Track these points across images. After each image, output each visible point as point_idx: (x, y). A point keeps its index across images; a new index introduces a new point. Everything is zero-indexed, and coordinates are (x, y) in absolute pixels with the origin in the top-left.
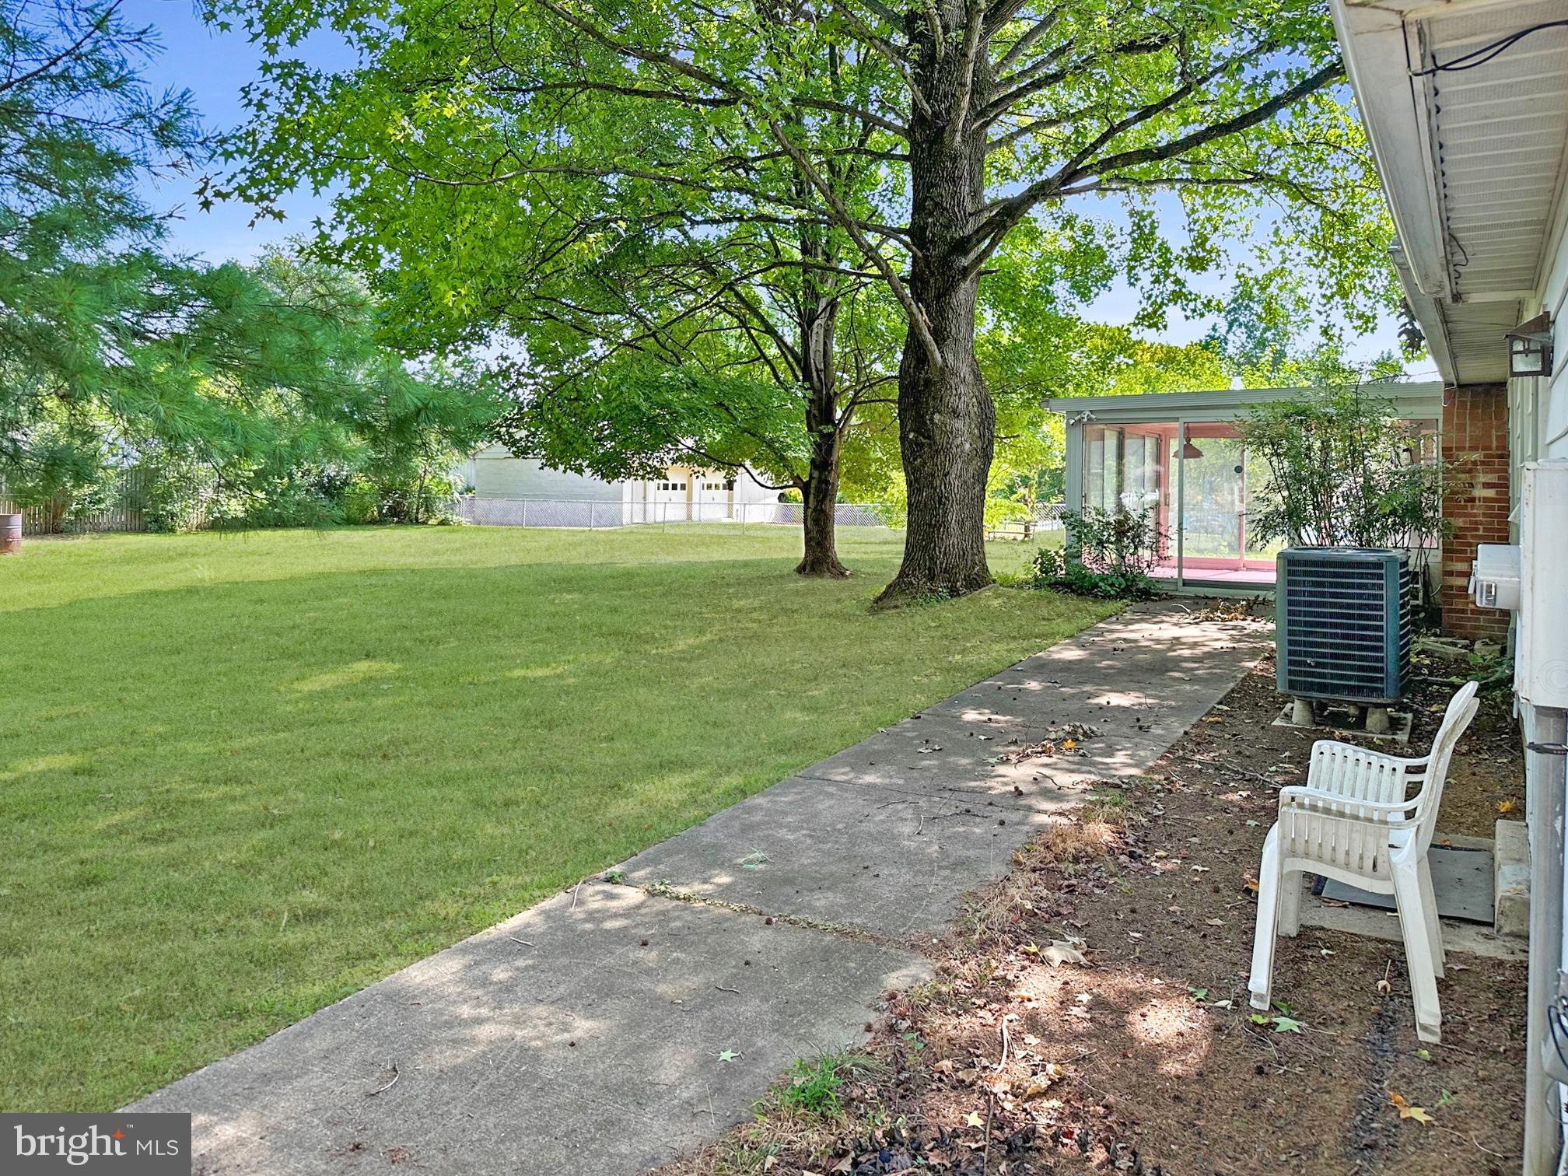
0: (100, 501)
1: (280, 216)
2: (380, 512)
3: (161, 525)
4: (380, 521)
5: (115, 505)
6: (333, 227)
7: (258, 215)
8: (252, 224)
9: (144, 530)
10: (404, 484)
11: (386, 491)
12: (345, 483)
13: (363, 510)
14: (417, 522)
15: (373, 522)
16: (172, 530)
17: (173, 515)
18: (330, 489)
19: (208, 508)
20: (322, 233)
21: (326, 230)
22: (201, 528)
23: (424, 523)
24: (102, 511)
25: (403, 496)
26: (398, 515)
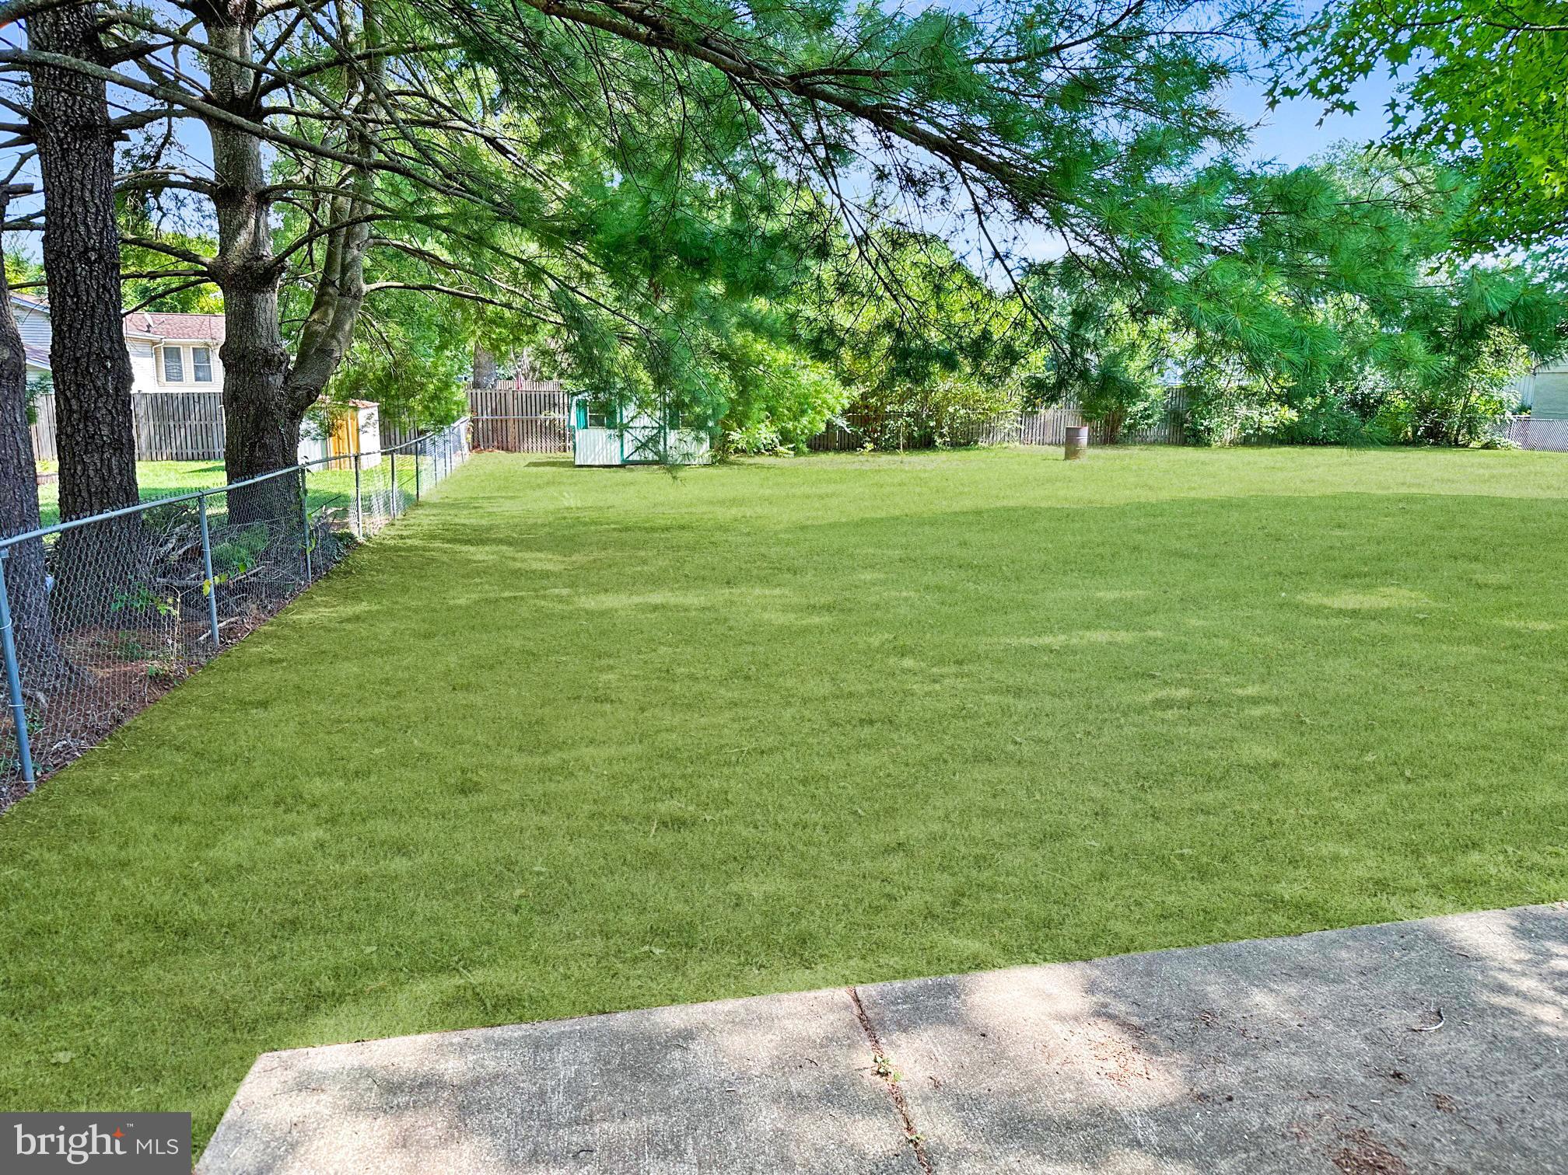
0: (1149, 416)
1: (1350, 108)
2: (1415, 433)
3: (1195, 438)
4: (1414, 443)
5: (1160, 420)
6: (1409, 108)
7: (1327, 111)
8: (1321, 121)
9: (1184, 443)
10: (1445, 402)
11: (1424, 410)
12: (1380, 401)
13: (1396, 430)
14: (1457, 445)
15: (1407, 443)
16: (1208, 445)
17: (1209, 430)
18: (1365, 406)
19: (1242, 424)
20: (1396, 115)
21: (1400, 111)
22: (1234, 443)
23: (1465, 446)
24: (1150, 426)
25: (1444, 416)
26: (1437, 437)
